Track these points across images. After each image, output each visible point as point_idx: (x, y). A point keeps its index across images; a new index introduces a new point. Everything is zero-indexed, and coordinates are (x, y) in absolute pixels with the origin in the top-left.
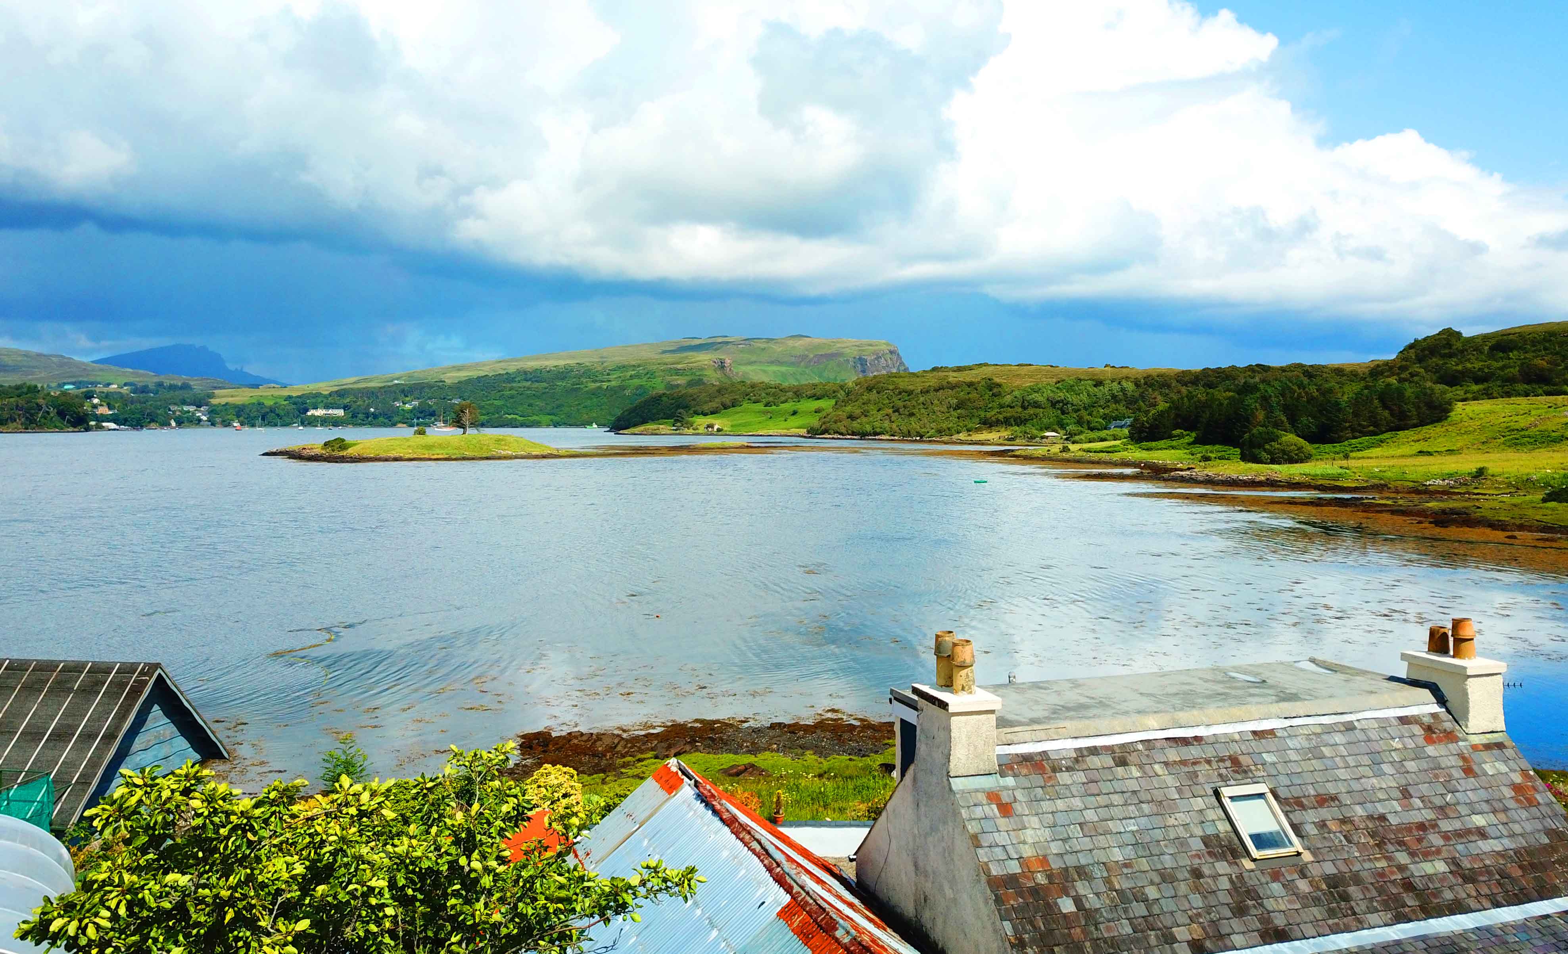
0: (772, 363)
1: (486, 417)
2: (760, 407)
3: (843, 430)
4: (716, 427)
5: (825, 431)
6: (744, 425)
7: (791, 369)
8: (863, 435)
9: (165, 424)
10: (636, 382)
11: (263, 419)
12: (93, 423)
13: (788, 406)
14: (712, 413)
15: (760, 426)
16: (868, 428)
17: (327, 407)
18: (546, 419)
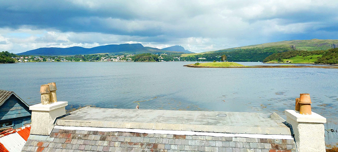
0: (307, 46)
1: (235, 60)
2: (302, 57)
3: (325, 62)
4: (289, 62)
5: (319, 63)
6: (297, 61)
7: (313, 48)
8: (331, 64)
9: (172, 61)
10: (270, 51)
11: (190, 60)
12: (159, 60)
13: (310, 56)
14: (288, 58)
15: (301, 61)
16: (332, 62)
17: (202, 57)
18: (249, 60)
